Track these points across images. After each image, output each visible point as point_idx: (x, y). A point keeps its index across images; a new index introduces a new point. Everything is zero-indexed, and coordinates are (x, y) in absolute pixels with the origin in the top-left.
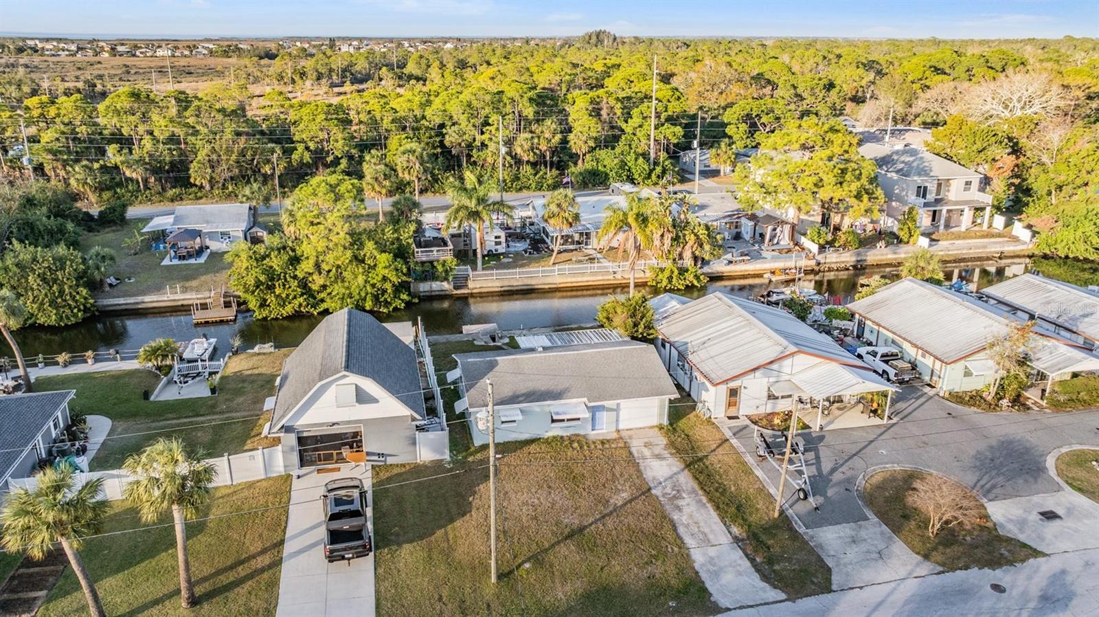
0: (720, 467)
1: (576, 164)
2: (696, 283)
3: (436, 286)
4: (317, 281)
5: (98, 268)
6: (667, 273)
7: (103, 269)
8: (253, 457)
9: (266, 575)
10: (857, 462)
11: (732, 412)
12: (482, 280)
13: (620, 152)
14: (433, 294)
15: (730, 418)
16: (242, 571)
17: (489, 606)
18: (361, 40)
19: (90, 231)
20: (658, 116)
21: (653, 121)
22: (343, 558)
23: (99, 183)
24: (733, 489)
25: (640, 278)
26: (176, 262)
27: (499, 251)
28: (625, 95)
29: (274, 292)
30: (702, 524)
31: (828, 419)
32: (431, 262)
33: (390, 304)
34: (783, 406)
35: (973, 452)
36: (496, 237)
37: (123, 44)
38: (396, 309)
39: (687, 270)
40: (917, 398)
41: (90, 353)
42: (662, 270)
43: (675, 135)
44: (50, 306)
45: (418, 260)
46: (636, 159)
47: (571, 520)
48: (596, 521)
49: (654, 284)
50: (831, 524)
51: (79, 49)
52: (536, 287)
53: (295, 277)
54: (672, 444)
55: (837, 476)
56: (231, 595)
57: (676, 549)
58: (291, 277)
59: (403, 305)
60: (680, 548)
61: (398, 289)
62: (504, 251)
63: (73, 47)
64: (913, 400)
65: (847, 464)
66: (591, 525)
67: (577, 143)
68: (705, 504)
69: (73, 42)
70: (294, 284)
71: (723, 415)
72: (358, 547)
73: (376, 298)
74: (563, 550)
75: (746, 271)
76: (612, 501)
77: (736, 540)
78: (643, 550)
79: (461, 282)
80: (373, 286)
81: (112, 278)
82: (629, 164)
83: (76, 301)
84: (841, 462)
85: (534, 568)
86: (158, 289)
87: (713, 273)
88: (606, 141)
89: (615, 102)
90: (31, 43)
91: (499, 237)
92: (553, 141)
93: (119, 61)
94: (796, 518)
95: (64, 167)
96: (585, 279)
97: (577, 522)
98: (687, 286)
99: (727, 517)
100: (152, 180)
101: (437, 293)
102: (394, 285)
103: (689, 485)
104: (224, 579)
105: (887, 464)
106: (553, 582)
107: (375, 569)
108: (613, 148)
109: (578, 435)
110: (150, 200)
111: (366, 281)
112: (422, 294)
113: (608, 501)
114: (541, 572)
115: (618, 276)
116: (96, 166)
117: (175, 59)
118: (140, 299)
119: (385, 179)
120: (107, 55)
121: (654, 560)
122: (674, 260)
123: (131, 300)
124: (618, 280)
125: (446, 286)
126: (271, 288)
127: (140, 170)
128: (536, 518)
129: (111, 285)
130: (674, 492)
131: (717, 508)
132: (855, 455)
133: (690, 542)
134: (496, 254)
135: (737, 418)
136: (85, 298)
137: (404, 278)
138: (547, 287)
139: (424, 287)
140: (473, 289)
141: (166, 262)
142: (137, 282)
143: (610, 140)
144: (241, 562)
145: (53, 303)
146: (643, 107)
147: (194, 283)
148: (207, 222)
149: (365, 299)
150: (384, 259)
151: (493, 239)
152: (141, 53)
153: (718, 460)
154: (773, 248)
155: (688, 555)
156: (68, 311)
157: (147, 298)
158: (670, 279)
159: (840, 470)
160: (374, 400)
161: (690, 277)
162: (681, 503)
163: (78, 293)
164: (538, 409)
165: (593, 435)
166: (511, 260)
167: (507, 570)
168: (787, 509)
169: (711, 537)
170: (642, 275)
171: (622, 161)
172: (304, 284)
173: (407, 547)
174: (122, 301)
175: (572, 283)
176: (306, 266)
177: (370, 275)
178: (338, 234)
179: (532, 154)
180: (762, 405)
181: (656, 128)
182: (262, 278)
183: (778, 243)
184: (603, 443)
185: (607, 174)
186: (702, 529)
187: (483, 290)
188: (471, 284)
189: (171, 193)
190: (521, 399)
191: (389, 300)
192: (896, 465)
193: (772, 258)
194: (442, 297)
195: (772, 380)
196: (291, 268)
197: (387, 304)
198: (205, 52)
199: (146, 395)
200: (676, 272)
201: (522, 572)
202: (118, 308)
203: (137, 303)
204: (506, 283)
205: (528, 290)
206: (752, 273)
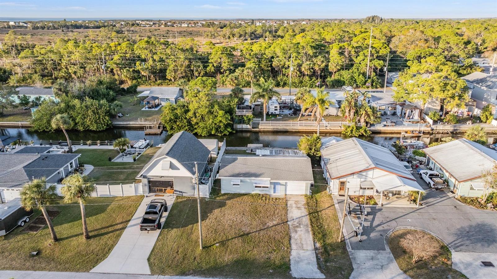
0: (325, 217)
1: (331, 76)
2: (364, 134)
3: (245, 126)
4: (194, 121)
5: (114, 110)
6: (350, 129)
7: (116, 110)
8: (131, 187)
9: (118, 232)
10: (393, 224)
11: (342, 193)
12: (265, 125)
13: (351, 71)
14: (243, 129)
15: (340, 195)
16: (110, 229)
17: (195, 258)
18: (266, 20)
19: (122, 95)
20: (372, 55)
21: (369, 58)
22: (146, 230)
23: (132, 77)
24: (326, 227)
25: (339, 130)
26: (147, 109)
27: (276, 113)
28: (358, 46)
29: (176, 124)
30: (303, 240)
31: (388, 202)
32: (242, 116)
33: (223, 132)
34: (368, 193)
35: (459, 227)
36: (275, 107)
37: (170, 22)
38: (225, 135)
39: (361, 128)
40: (441, 198)
41: (99, 142)
42: (349, 127)
43: (379, 65)
44: (95, 123)
45: (237, 114)
46: (359, 75)
47: (247, 229)
48: (256, 232)
49: (345, 133)
50: (365, 250)
51: (154, 24)
52: (289, 130)
53: (186, 118)
54: (308, 203)
55: (380, 228)
56: (102, 237)
57: (286, 249)
58: (184, 118)
59: (228, 133)
60: (288, 248)
61: (226, 126)
62: (278, 113)
63: (152, 23)
64: (439, 198)
65: (387, 223)
66: (253, 233)
67: (332, 67)
68: (309, 231)
69: (151, 21)
70: (185, 121)
71: (337, 194)
72: (152, 226)
73: (217, 130)
74: (236, 241)
75: (393, 130)
76: (268, 224)
77: (316, 249)
78: (271, 247)
79: (256, 125)
80: (215, 124)
81: (120, 114)
82: (355, 78)
83: (104, 122)
84: (385, 222)
85: (220, 246)
86: (136, 119)
87: (375, 130)
88: (346, 66)
89: (351, 48)
90: (137, 22)
91: (277, 107)
92: (321, 66)
93: (167, 28)
94: (349, 244)
95: (120, 70)
96: (312, 128)
97: (248, 230)
98: (360, 135)
99: (316, 239)
100: (152, 76)
101: (245, 129)
102: (224, 124)
103: (306, 222)
104: (103, 231)
105: (408, 226)
106: (225, 253)
107: (159, 236)
108: (349, 70)
109: (267, 194)
110: (150, 84)
111: (213, 122)
112: (238, 129)
113: (266, 224)
114: (222, 248)
115: (328, 128)
116: (131, 70)
117: (189, 28)
118: (128, 123)
119: (235, 80)
120: (163, 26)
121: (273, 252)
122: (356, 122)
123: (125, 123)
124: (328, 130)
125: (249, 127)
126: (175, 122)
127: (147, 72)
128: (231, 226)
129: (119, 117)
130: (298, 224)
131: (314, 234)
132: (393, 220)
133: (294, 246)
134: (274, 115)
135: (344, 196)
136: (108, 121)
137: (229, 122)
138: (294, 130)
139: (239, 126)
140: (261, 129)
141: (144, 109)
142: (129, 116)
143: (349, 66)
144: (111, 226)
145: (96, 122)
146: (365, 51)
147: (150, 118)
148: (162, 94)
149: (212, 130)
150: (221, 113)
151: (274, 108)
152: (176, 25)
153: (326, 214)
154: (410, 120)
155: (290, 252)
156: (101, 125)
157: (131, 123)
158: (352, 131)
159: (382, 226)
160: (177, 169)
161: (362, 131)
162: (298, 229)
163: (105, 119)
164: (249, 181)
165: (274, 195)
166: (281, 117)
167: (208, 245)
168: (347, 239)
169: (305, 246)
170: (340, 128)
171: (352, 76)
172: (189, 122)
173: (175, 230)
174: (122, 123)
175: (306, 129)
176: (190, 114)
177: (215, 119)
178: (203, 101)
179: (309, 71)
180: (358, 191)
181: (371, 61)
182: (172, 118)
183: (412, 118)
184: (276, 199)
185: (344, 82)
186: (302, 242)
187: (265, 130)
188: (260, 127)
189: (159, 82)
190: (241, 175)
191: (222, 131)
192: (413, 227)
193: (408, 125)
194: (247, 131)
195: (362, 180)
196: (184, 114)
197: (221, 132)
198: (201, 25)
199: (110, 159)
200: (355, 128)
201: (214, 247)
202: (120, 126)
203: (127, 124)
204: (275, 127)
205: (285, 131)
206: (396, 132)
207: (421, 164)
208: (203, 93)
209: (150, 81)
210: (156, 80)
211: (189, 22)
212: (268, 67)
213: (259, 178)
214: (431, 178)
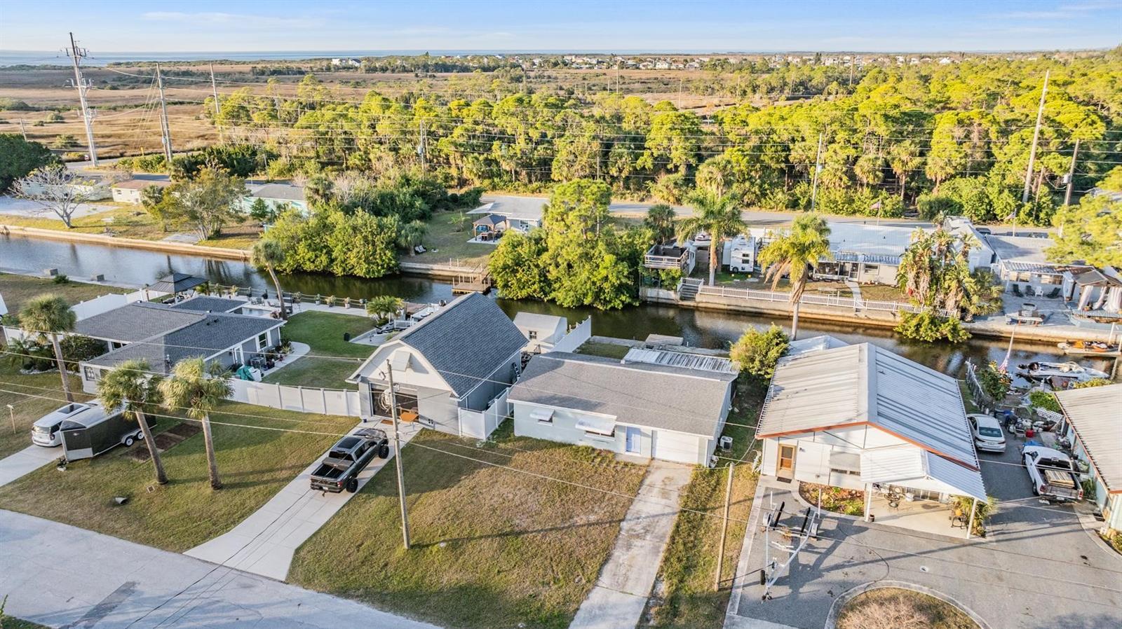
0: (715, 524)
1: (931, 190)
2: (950, 336)
3: (663, 294)
4: (553, 273)
5: (407, 237)
6: (914, 322)
7: (409, 238)
8: (340, 397)
9: (275, 485)
10: (877, 570)
11: (785, 473)
12: (709, 295)
13: (982, 181)
14: (660, 301)
15: (780, 479)
16: (266, 477)
17: (386, 565)
18: (853, 54)
19: (447, 209)
20: (1043, 142)
21: (1033, 148)
22: (321, 488)
23: (483, 172)
24: (706, 548)
25: (890, 321)
26: (479, 241)
27: (746, 270)
28: (1012, 117)
29: (516, 276)
30: (635, 569)
31: (894, 512)
32: (657, 269)
33: (610, 302)
34: (849, 483)
35: (1064, 611)
36: (744, 255)
37: (635, 58)
38: (613, 309)
39: (945, 321)
40: (1054, 525)
41: (347, 300)
42: (914, 316)
43: (1061, 167)
44: (365, 261)
45: (646, 266)
46: (1001, 192)
47: (522, 522)
48: (539, 531)
49: (901, 330)
50: (770, 620)
51: (599, 62)
52: (765, 311)
53: (537, 266)
54: (692, 487)
55: (837, 576)
56: (244, 490)
57: (584, 581)
58: (534, 265)
59: (621, 306)
60: (589, 581)
61: (619, 289)
62: (752, 270)
63: (594, 62)
64: (1047, 525)
65: (862, 566)
66: (532, 532)
67: (934, 167)
68: (659, 552)
69: (594, 56)
70: (536, 271)
71: (774, 474)
72: (331, 483)
73: (597, 296)
74: (485, 544)
75: (1037, 335)
76: (575, 519)
77: (653, 595)
78: (553, 571)
79: (688, 294)
80: (594, 283)
81: (421, 246)
82: (991, 197)
83: (383, 261)
84: (856, 562)
85: (446, 549)
86: (445, 260)
87: (987, 331)
88: (972, 168)
89: (989, 124)
90: (567, 59)
91: (747, 255)
92: (910, 164)
93: (624, 72)
94: (738, 600)
95: (462, 157)
96: (821, 311)
97: (525, 525)
98: (937, 339)
99: (667, 572)
100: (524, 173)
101: (664, 301)
102: (613, 285)
103: (664, 530)
104: (251, 478)
105: (915, 583)
106: (450, 567)
107: (344, 506)
108: (976, 178)
109: (609, 452)
111: (589, 278)
112: (649, 300)
113: (571, 517)
114: (449, 554)
115: (862, 315)
116: (481, 158)
117: (669, 72)
118: (430, 266)
120: (616, 67)
121: (552, 582)
122: (935, 307)
123: (424, 266)
124: (861, 319)
125: (673, 296)
126: (515, 272)
128: (494, 510)
129: (417, 253)
130: (642, 531)
131: (666, 560)
132: (883, 560)
133: (605, 579)
134: (742, 273)
135: (789, 481)
136: (390, 259)
137: (624, 280)
138: (777, 313)
139: (651, 293)
140: (699, 303)
141: (473, 241)
142: (438, 253)
143: (980, 169)
144: (271, 470)
145: (367, 261)
146: (1025, 132)
147: (475, 260)
148: (515, 211)
149: (585, 295)
150: (609, 259)
151: (741, 256)
152: (644, 66)
153: (721, 518)
154: (1090, 313)
155: (588, 591)
156: (375, 267)
157: (435, 267)
158: (918, 326)
159: (846, 570)
160: (425, 372)
161: (945, 330)
162: (638, 543)
163: (385, 254)
164: (570, 415)
165: (624, 455)
166: (757, 280)
167: (427, 541)
168: (738, 587)
169: (630, 583)
170: (891, 318)
171: (982, 192)
172: (543, 275)
173: (382, 498)
174: (418, 266)
175: (806, 313)
176: (545, 257)
177: (595, 273)
178: (575, 232)
179: (871, 176)
180: (824, 475)
181: (1038, 156)
182: (509, 263)
183: (1100, 308)
184: (626, 465)
185: (962, 206)
186: (629, 573)
187: (709, 305)
188: (698, 298)
190: (556, 401)
191: (608, 299)
192: (926, 588)
193: (1081, 326)
194: (668, 305)
195: (837, 449)
196: (535, 256)
197: (606, 302)
198: (697, 65)
199: (347, 337)
200: (927, 321)
201: (435, 549)
202: (415, 271)
203: (428, 269)
204: (734, 302)
205: (756, 313)
206: (1045, 339)
207: (1046, 430)
208: (575, 214)
209: (518, 182)
210: (530, 181)
211: (672, 58)
212: (778, 162)
213: (593, 414)
214: (1042, 472)
